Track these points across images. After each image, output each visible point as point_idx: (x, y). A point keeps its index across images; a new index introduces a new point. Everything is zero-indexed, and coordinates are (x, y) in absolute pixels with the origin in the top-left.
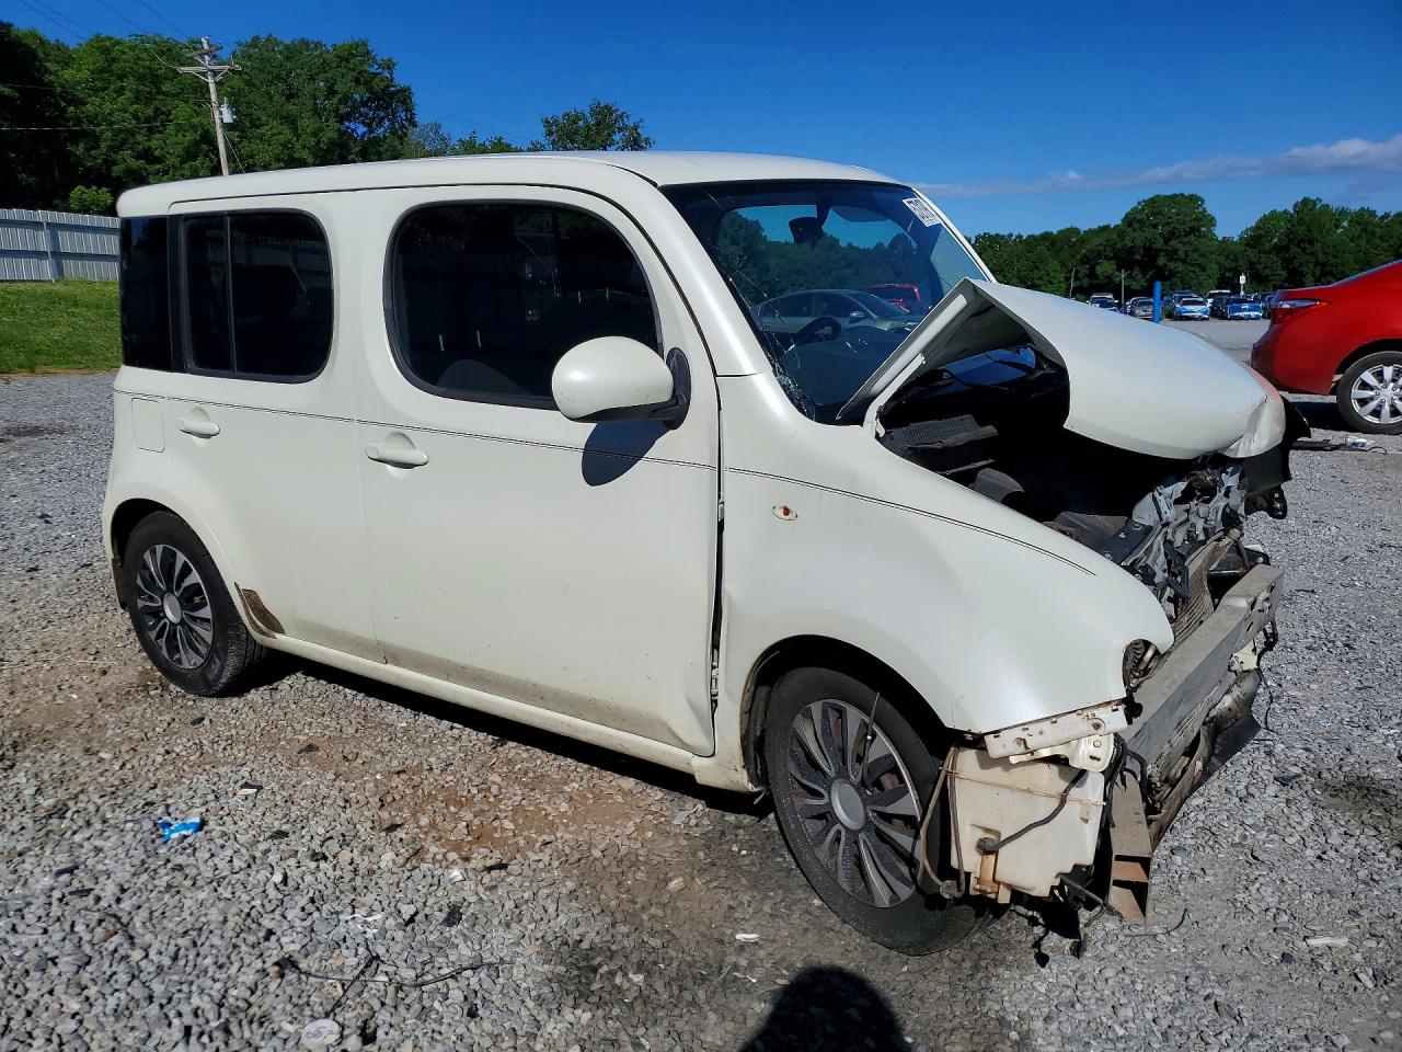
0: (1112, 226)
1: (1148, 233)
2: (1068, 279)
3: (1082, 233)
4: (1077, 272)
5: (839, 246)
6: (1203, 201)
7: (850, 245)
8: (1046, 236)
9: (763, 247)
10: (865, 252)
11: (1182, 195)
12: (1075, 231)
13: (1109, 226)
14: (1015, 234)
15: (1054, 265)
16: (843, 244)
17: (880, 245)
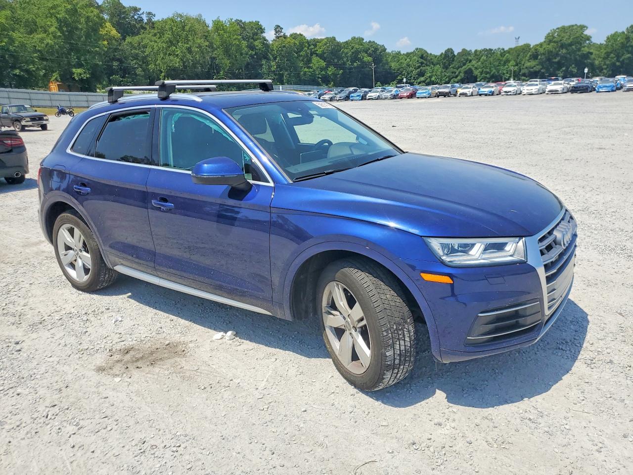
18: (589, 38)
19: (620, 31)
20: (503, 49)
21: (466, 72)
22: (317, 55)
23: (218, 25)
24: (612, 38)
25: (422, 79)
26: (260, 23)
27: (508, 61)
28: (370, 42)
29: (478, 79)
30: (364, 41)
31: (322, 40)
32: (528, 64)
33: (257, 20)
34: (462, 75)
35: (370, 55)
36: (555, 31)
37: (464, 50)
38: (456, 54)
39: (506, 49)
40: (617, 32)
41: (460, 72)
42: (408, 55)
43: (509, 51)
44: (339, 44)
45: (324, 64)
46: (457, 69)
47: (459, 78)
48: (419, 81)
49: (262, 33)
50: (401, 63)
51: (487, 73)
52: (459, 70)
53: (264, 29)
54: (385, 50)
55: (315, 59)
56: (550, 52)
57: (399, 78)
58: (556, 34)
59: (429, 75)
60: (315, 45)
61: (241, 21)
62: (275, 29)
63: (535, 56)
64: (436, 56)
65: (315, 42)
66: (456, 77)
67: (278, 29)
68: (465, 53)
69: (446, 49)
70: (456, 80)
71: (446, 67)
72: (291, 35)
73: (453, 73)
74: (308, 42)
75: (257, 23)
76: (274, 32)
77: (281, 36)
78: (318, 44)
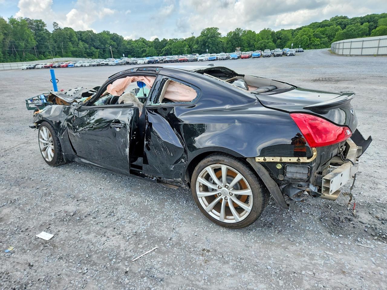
18: (220, 34)
19: (233, 31)
20: (183, 39)
21: (166, 51)
22: (83, 41)
23: (13, 21)
24: (229, 34)
25: (144, 54)
26: (42, 21)
27: (185, 45)
28: (114, 34)
29: (172, 54)
30: (110, 33)
31: (84, 32)
32: (194, 47)
33: (40, 19)
34: (164, 52)
35: (114, 41)
36: (205, 30)
37: (164, 39)
38: (160, 41)
39: (184, 39)
40: (231, 32)
41: (163, 51)
42: (136, 41)
43: (185, 40)
44: (94, 35)
45: (87, 46)
46: (162, 49)
47: (163, 53)
48: (143, 55)
49: (44, 26)
50: (132, 46)
51: (176, 51)
52: (163, 49)
53: (46, 24)
54: (123, 38)
55: (81, 43)
56: (204, 40)
57: (132, 54)
58: (205, 32)
59: (147, 52)
60: (81, 35)
61: (29, 19)
62: (54, 24)
63: (197, 42)
64: (150, 42)
65: (80, 33)
66: (162, 53)
67: (55, 24)
68: (164, 40)
69: (155, 38)
70: (162, 55)
71: (156, 48)
72: (65, 28)
73: (159, 51)
74: (75, 32)
75: (40, 21)
76: (53, 26)
77: (58, 29)
78: (82, 34)
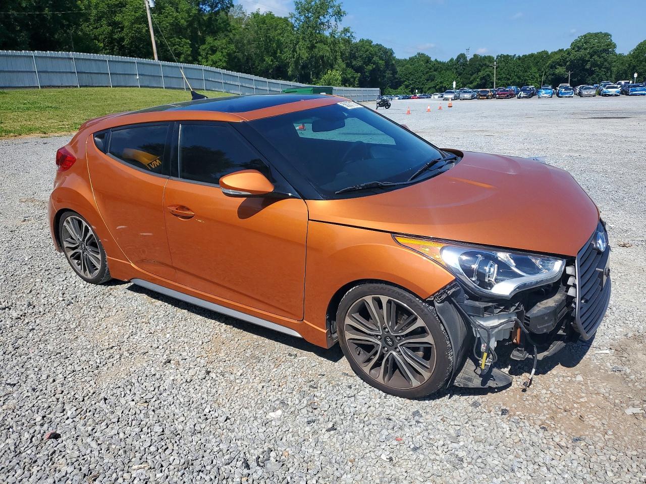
0: (565, 50)
1: (582, 52)
2: (541, 76)
3: (550, 53)
4: (546, 73)
5: (431, 61)
6: (611, 36)
7: (436, 60)
8: (532, 55)
9: (394, 62)
10: (443, 64)
11: (601, 33)
12: (546, 53)
13: (563, 50)
14: (517, 56)
15: (534, 69)
16: (433, 59)
17: (452, 60)
